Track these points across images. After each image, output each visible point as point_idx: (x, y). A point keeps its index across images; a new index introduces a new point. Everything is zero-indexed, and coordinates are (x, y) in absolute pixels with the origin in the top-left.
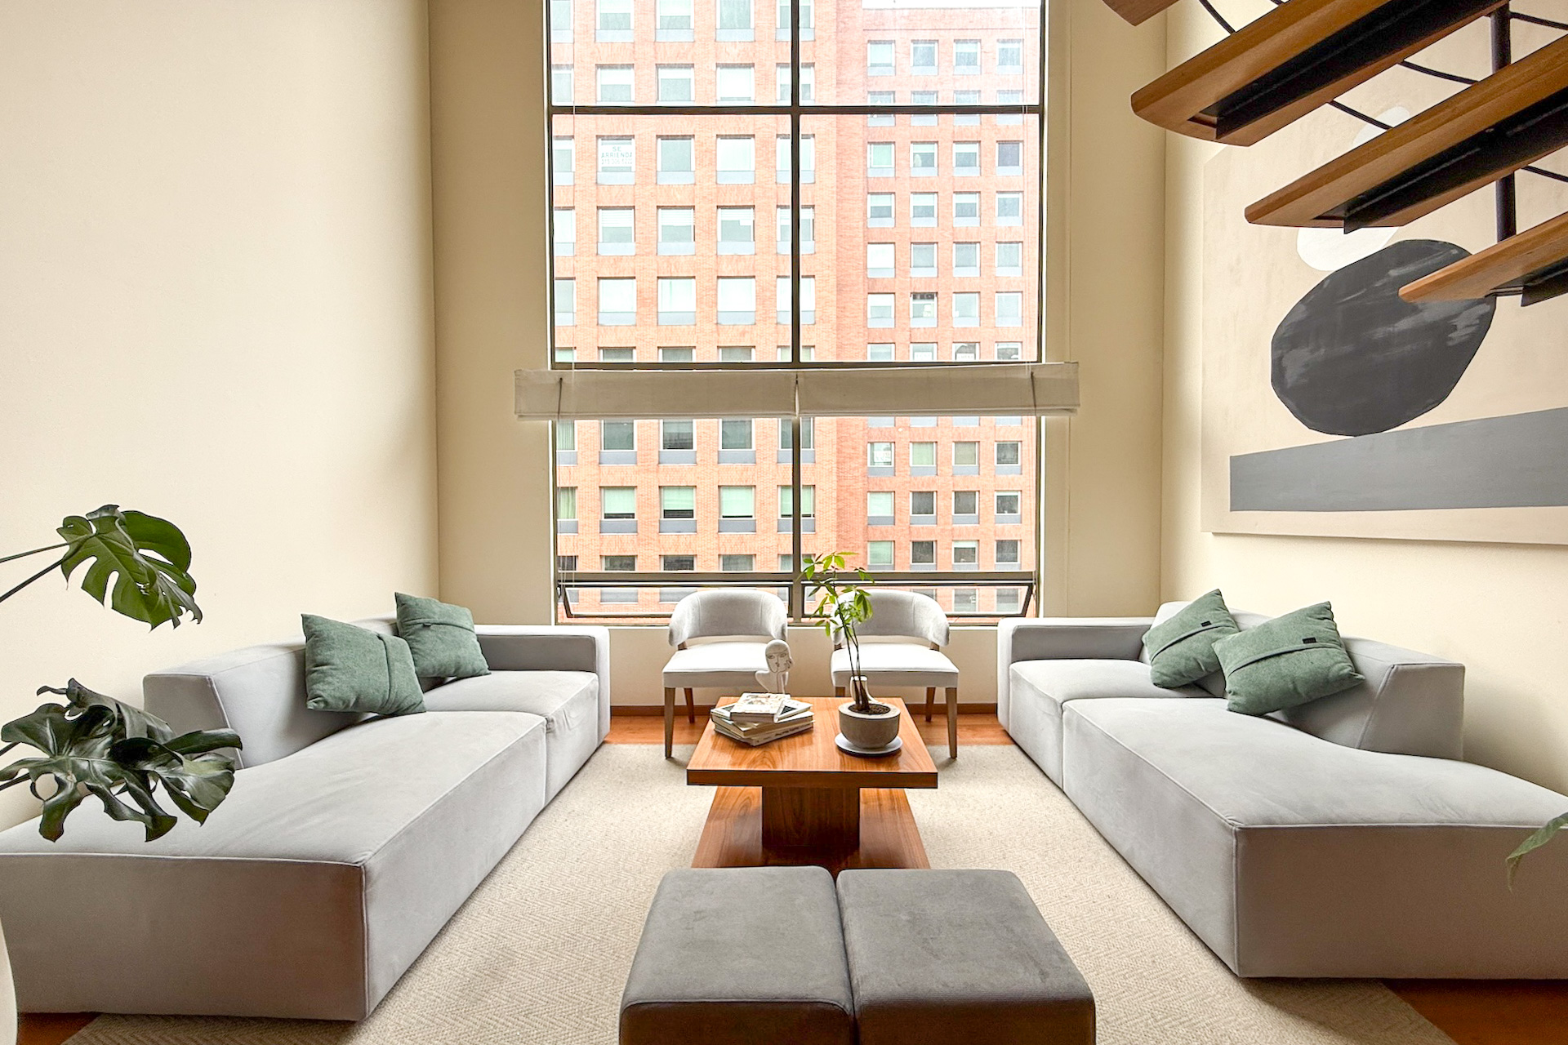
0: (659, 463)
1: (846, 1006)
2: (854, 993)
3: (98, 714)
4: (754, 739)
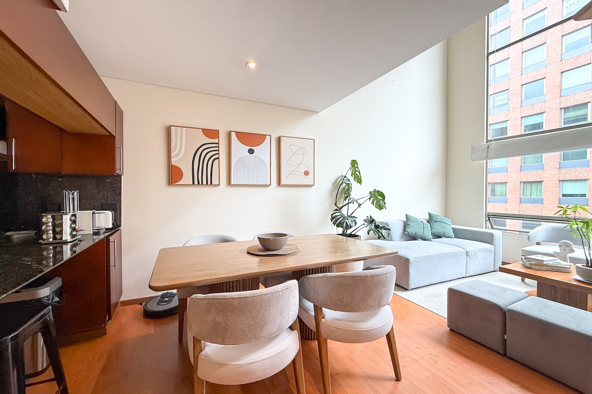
1: (502, 307)
2: (507, 307)
3: (373, 220)
4: (534, 267)
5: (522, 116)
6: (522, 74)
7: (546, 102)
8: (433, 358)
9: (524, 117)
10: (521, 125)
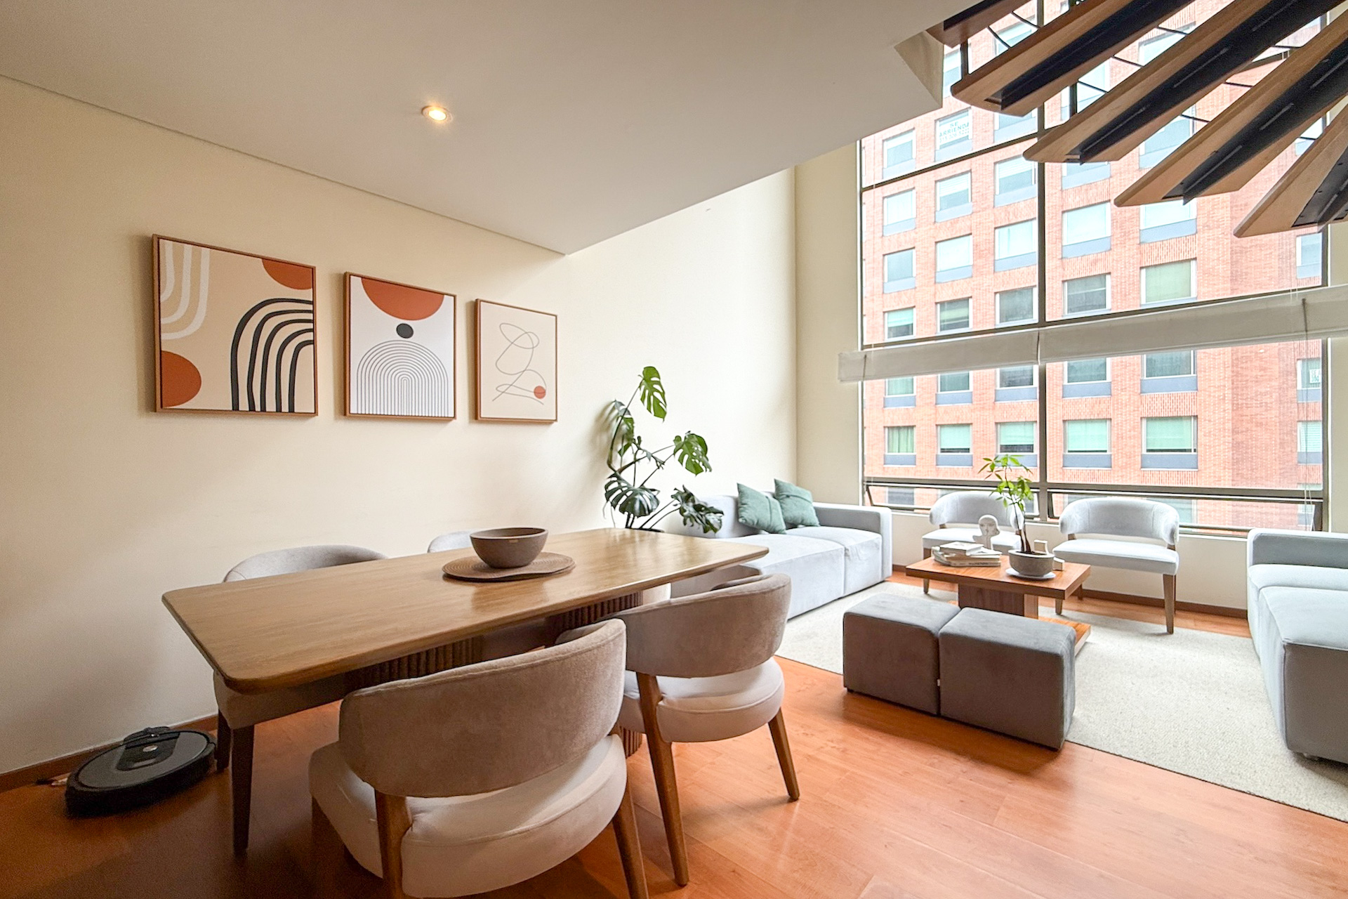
0: (995, 401)
1: (933, 631)
2: (939, 630)
3: (690, 495)
4: (953, 562)
5: (885, 310)
6: (883, 236)
7: (917, 290)
8: (837, 746)
9: (888, 312)
10: (884, 326)
